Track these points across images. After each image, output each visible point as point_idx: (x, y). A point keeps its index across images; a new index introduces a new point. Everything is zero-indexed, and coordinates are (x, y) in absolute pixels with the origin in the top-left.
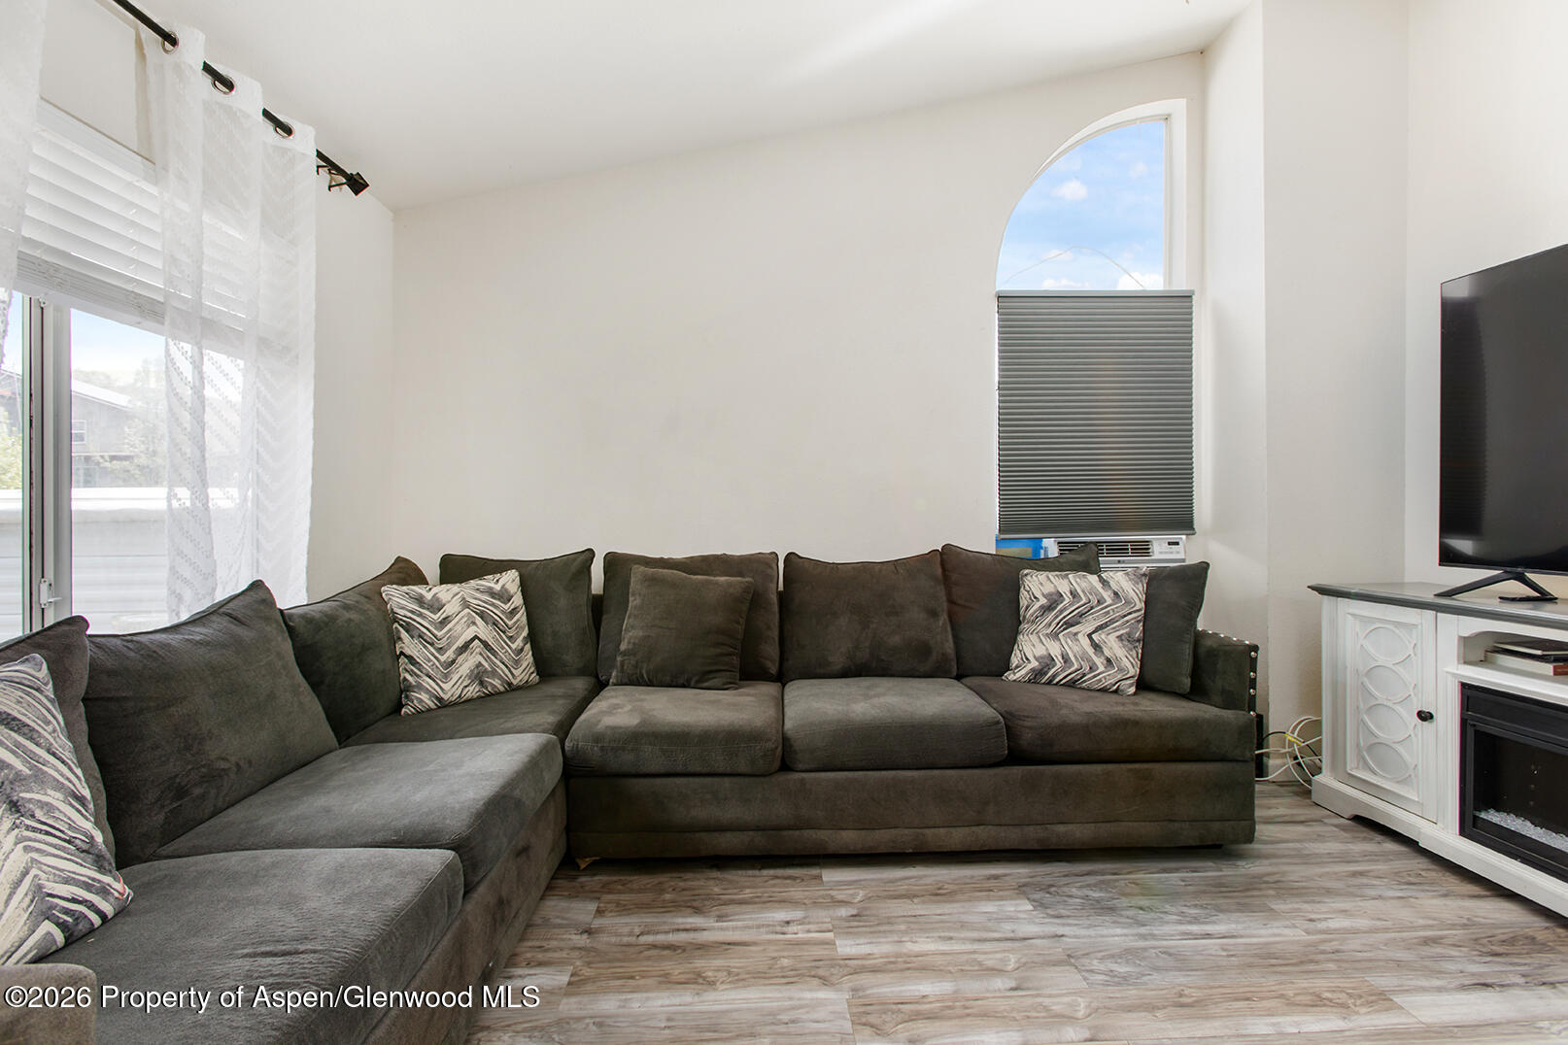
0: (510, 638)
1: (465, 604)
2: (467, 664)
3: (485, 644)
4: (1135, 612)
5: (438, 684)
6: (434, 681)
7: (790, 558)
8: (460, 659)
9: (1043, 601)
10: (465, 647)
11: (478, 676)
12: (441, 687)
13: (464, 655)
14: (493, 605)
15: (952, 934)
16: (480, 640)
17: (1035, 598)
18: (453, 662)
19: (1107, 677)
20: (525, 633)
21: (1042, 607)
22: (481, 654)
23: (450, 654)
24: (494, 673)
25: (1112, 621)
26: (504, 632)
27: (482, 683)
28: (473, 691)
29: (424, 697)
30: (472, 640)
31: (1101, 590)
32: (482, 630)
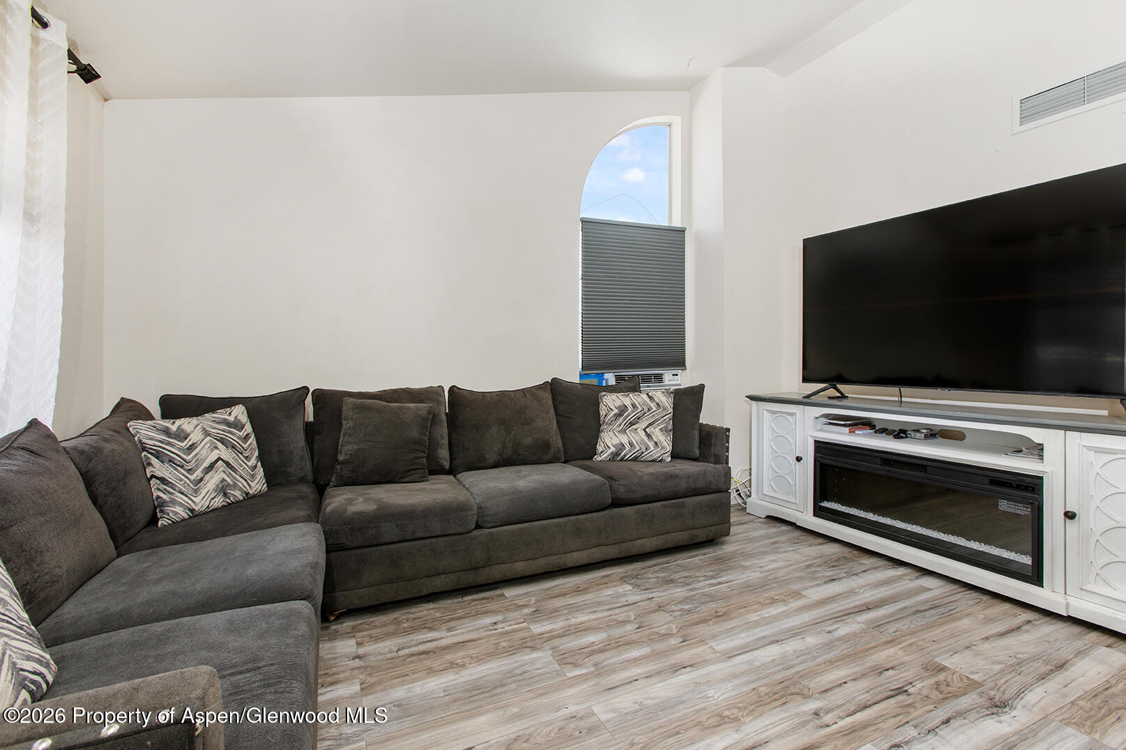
0: (247, 458)
1: (207, 434)
2: (213, 480)
3: (228, 464)
4: (668, 414)
5: (190, 499)
6: (186, 496)
7: (453, 390)
8: (207, 477)
9: (616, 411)
10: (211, 467)
11: (223, 489)
12: (192, 501)
13: (210, 474)
14: (230, 432)
15: (595, 609)
16: (223, 461)
17: (611, 409)
18: (201, 480)
19: (655, 453)
20: (257, 454)
21: (615, 414)
22: (224, 472)
23: (198, 473)
24: (235, 486)
25: (656, 421)
26: (241, 453)
27: (225, 495)
28: (219, 502)
29: (179, 509)
30: (217, 461)
31: (650, 403)
32: (224, 452)
